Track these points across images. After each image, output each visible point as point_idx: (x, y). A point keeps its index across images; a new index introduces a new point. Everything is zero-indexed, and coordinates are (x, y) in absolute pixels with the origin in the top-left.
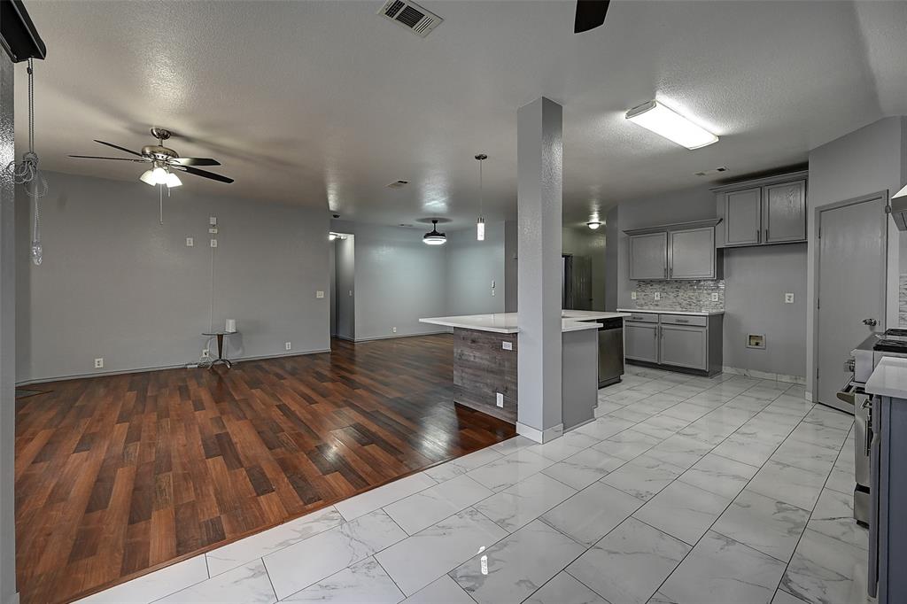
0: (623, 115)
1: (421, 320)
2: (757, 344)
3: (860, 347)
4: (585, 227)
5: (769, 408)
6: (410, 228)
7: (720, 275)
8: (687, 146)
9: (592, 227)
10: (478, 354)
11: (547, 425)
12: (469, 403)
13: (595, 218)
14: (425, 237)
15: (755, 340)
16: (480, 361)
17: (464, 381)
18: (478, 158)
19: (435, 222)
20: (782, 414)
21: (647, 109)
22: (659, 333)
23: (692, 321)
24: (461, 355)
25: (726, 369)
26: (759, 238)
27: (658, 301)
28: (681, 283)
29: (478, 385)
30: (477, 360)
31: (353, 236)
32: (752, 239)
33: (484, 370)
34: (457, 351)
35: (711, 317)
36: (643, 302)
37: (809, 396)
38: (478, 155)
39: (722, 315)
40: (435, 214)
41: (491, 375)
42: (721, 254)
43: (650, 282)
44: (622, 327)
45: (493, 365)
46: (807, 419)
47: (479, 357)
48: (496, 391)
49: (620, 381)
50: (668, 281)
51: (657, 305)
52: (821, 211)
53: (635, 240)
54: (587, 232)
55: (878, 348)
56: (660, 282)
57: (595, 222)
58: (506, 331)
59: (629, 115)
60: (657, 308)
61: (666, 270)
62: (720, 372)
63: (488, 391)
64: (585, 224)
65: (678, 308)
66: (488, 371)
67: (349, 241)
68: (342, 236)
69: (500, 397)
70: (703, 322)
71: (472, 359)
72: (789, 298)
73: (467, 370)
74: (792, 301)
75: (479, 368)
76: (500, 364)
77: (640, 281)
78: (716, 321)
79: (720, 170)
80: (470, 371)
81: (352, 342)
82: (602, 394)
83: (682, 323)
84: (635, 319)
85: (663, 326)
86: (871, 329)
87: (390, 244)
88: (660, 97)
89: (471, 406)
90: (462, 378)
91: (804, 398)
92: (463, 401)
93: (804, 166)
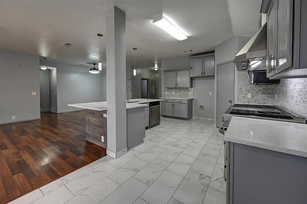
0: (152, 21)
1: (68, 105)
2: (202, 108)
3: (225, 113)
4: (153, 69)
5: (203, 131)
6: (85, 66)
7: (192, 86)
8: (178, 39)
9: (155, 69)
10: (94, 119)
11: (118, 150)
12: (92, 141)
13: (156, 66)
14: (90, 70)
15: (201, 107)
16: (96, 122)
17: (90, 131)
18: (98, 35)
19: (94, 64)
20: (207, 133)
21: (160, 19)
22: (173, 106)
23: (183, 102)
24: (89, 120)
25: (194, 117)
26: (202, 75)
27: (174, 95)
28: (181, 89)
29: (95, 132)
30: (94, 122)
31: (56, 68)
32: (200, 75)
33: (97, 126)
34: (87, 118)
35: (189, 100)
36: (169, 95)
37: (215, 125)
38: (98, 34)
39: (192, 99)
40: (94, 61)
41: (99, 128)
42: (192, 79)
43: (172, 88)
44: (159, 104)
45: (100, 124)
46: (214, 134)
47: (95, 121)
48: (101, 135)
49: (159, 124)
50: (177, 88)
51: (174, 96)
52: (218, 65)
53: (166, 74)
54: (153, 71)
55: (231, 113)
56: (175, 88)
57: (156, 68)
58: (99, 110)
59: (154, 21)
60: (174, 97)
61: (176, 84)
62: (192, 118)
63: (98, 135)
64: (153, 68)
65: (180, 97)
66: (98, 126)
67: (54, 71)
68: (51, 68)
69: (103, 137)
70: (186, 102)
71: (92, 121)
72: (210, 93)
73: (91, 126)
74: (211, 95)
75: (95, 125)
76: (102, 123)
77: (168, 88)
78: (190, 101)
79: (191, 51)
80: (92, 126)
81: (56, 114)
82: (147, 132)
83: (180, 102)
84: (166, 101)
85: (175, 104)
86: (231, 103)
87: (75, 73)
88: (164, 15)
89: (92, 142)
90: (89, 130)
91: (214, 125)
92: (89, 140)
93: (213, 52)
